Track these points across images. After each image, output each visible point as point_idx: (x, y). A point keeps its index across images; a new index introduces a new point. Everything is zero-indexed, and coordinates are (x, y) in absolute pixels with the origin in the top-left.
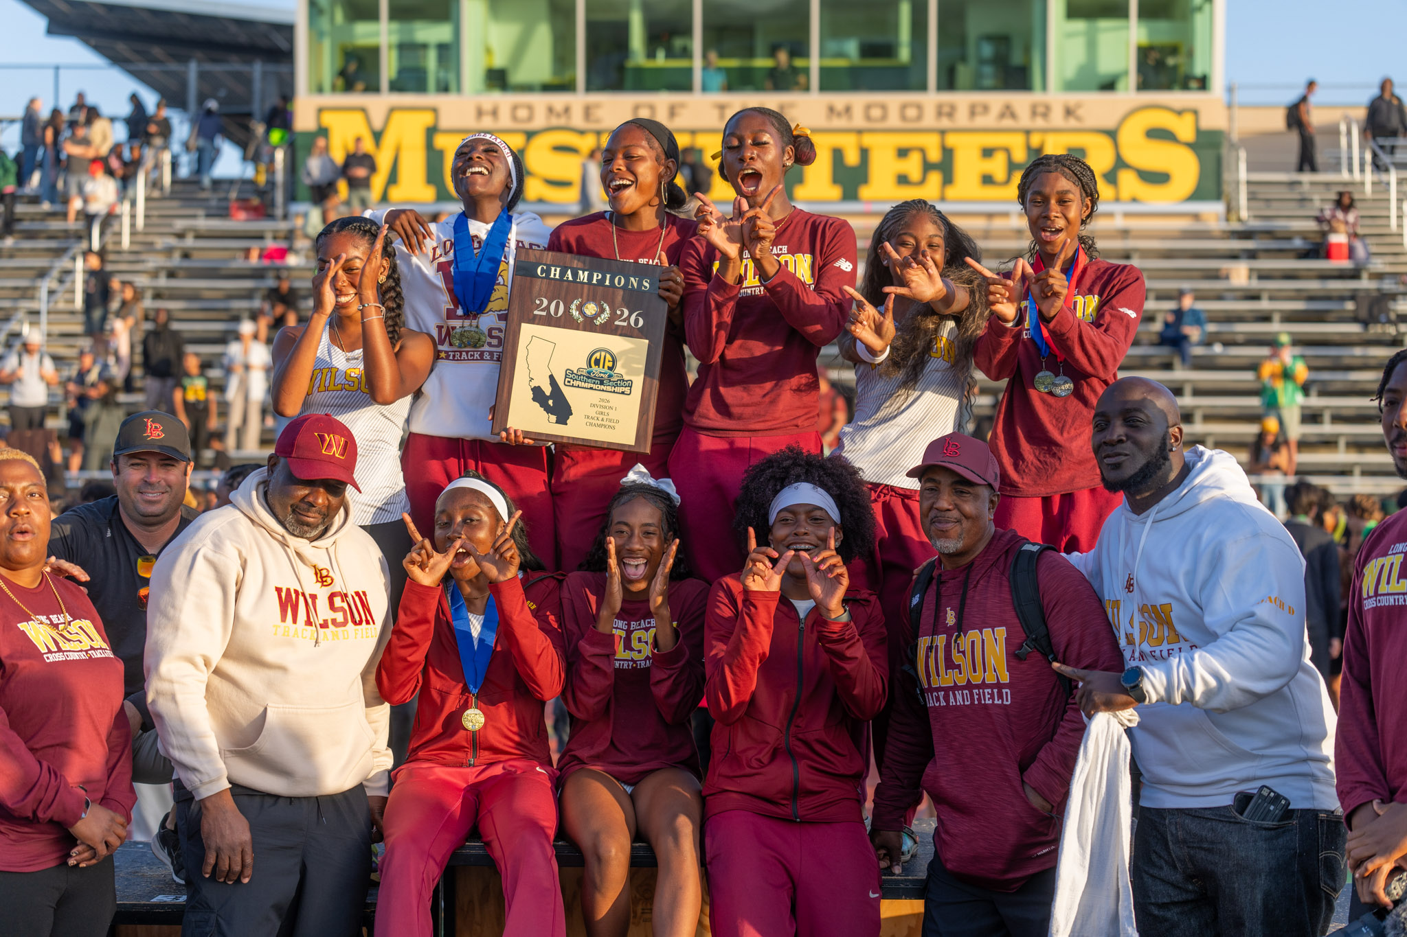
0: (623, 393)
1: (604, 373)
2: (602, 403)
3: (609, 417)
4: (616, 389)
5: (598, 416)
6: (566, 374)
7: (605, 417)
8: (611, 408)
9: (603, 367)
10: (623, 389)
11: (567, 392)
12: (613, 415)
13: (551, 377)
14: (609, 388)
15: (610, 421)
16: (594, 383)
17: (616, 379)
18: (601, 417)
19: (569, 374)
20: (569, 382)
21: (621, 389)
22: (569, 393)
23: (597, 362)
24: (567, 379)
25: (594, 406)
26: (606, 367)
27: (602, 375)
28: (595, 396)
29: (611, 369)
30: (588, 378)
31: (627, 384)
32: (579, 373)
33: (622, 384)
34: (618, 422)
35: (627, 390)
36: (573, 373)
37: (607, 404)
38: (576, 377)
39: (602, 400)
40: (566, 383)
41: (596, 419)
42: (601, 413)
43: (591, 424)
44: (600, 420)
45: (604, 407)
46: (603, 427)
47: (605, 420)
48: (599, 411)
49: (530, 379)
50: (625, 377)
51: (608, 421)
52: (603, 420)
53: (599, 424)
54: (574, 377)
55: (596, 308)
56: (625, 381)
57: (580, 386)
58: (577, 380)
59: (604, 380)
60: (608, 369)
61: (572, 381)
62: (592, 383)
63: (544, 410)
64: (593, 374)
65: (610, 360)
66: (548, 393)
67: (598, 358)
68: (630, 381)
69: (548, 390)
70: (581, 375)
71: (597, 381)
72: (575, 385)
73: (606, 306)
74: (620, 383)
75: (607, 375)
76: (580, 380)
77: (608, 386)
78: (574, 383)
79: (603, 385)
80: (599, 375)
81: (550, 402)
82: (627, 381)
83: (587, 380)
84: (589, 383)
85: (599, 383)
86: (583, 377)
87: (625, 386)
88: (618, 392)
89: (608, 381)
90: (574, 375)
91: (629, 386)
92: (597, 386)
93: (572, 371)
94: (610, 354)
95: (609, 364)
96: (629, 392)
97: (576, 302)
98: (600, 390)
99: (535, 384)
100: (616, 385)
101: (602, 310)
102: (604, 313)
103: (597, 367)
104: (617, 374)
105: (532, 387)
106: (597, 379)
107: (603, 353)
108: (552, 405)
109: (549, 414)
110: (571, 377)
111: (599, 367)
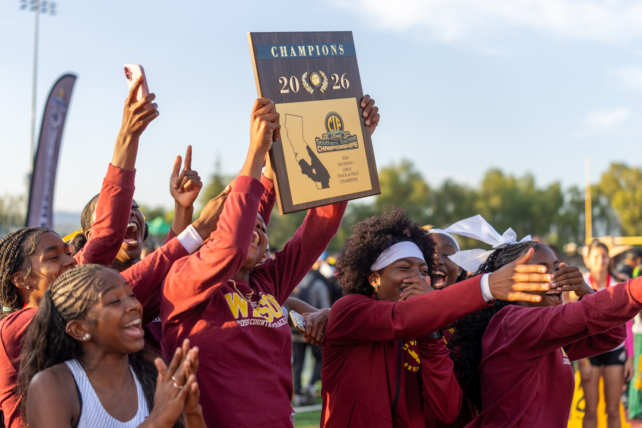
0: (354, 148)
1: (339, 134)
2: (344, 161)
3: (351, 171)
4: (349, 146)
5: (345, 172)
6: (317, 143)
7: (349, 172)
8: (351, 163)
9: (337, 129)
11: (321, 157)
12: (353, 168)
13: (308, 147)
14: (345, 146)
15: (353, 174)
16: (335, 145)
17: (346, 137)
18: (347, 172)
19: (319, 142)
21: (351, 145)
23: (332, 126)
24: (319, 147)
25: (340, 164)
27: (338, 136)
28: (339, 156)
29: (341, 129)
30: (330, 141)
31: (354, 139)
34: (358, 173)
35: (354, 144)
37: (347, 161)
38: (323, 143)
39: (344, 158)
41: (344, 175)
42: (347, 169)
43: (343, 181)
44: (347, 176)
45: (347, 164)
46: (351, 181)
47: (350, 175)
48: (345, 168)
49: (295, 155)
50: (352, 134)
51: (352, 175)
52: (349, 175)
53: (348, 180)
54: (321, 143)
55: (318, 78)
56: (352, 137)
57: (327, 150)
58: (324, 146)
59: (340, 140)
60: (340, 130)
61: (321, 147)
62: (334, 145)
63: (312, 180)
64: (332, 137)
65: (339, 122)
66: (310, 164)
67: (331, 122)
68: (355, 137)
69: (309, 161)
70: (326, 140)
71: (336, 142)
72: (324, 151)
73: (323, 74)
74: (350, 140)
75: (340, 135)
76: (325, 145)
77: (343, 144)
78: (323, 148)
79: (341, 145)
80: (335, 137)
81: (314, 171)
82: (353, 136)
83: (329, 143)
84: (331, 145)
85: (338, 144)
86: (327, 142)
87: (354, 142)
88: (351, 147)
89: (343, 140)
90: (321, 141)
91: (355, 141)
92: (337, 146)
93: (319, 138)
94: (338, 117)
95: (339, 125)
96: (357, 146)
97: (304, 76)
98: (340, 150)
99: (299, 158)
100: (348, 142)
101: (322, 79)
102: (324, 81)
103: (333, 130)
104: (346, 133)
105: (299, 161)
106: (335, 141)
107: (333, 117)
108: (315, 173)
109: (316, 182)
110: (319, 144)
111: (334, 130)
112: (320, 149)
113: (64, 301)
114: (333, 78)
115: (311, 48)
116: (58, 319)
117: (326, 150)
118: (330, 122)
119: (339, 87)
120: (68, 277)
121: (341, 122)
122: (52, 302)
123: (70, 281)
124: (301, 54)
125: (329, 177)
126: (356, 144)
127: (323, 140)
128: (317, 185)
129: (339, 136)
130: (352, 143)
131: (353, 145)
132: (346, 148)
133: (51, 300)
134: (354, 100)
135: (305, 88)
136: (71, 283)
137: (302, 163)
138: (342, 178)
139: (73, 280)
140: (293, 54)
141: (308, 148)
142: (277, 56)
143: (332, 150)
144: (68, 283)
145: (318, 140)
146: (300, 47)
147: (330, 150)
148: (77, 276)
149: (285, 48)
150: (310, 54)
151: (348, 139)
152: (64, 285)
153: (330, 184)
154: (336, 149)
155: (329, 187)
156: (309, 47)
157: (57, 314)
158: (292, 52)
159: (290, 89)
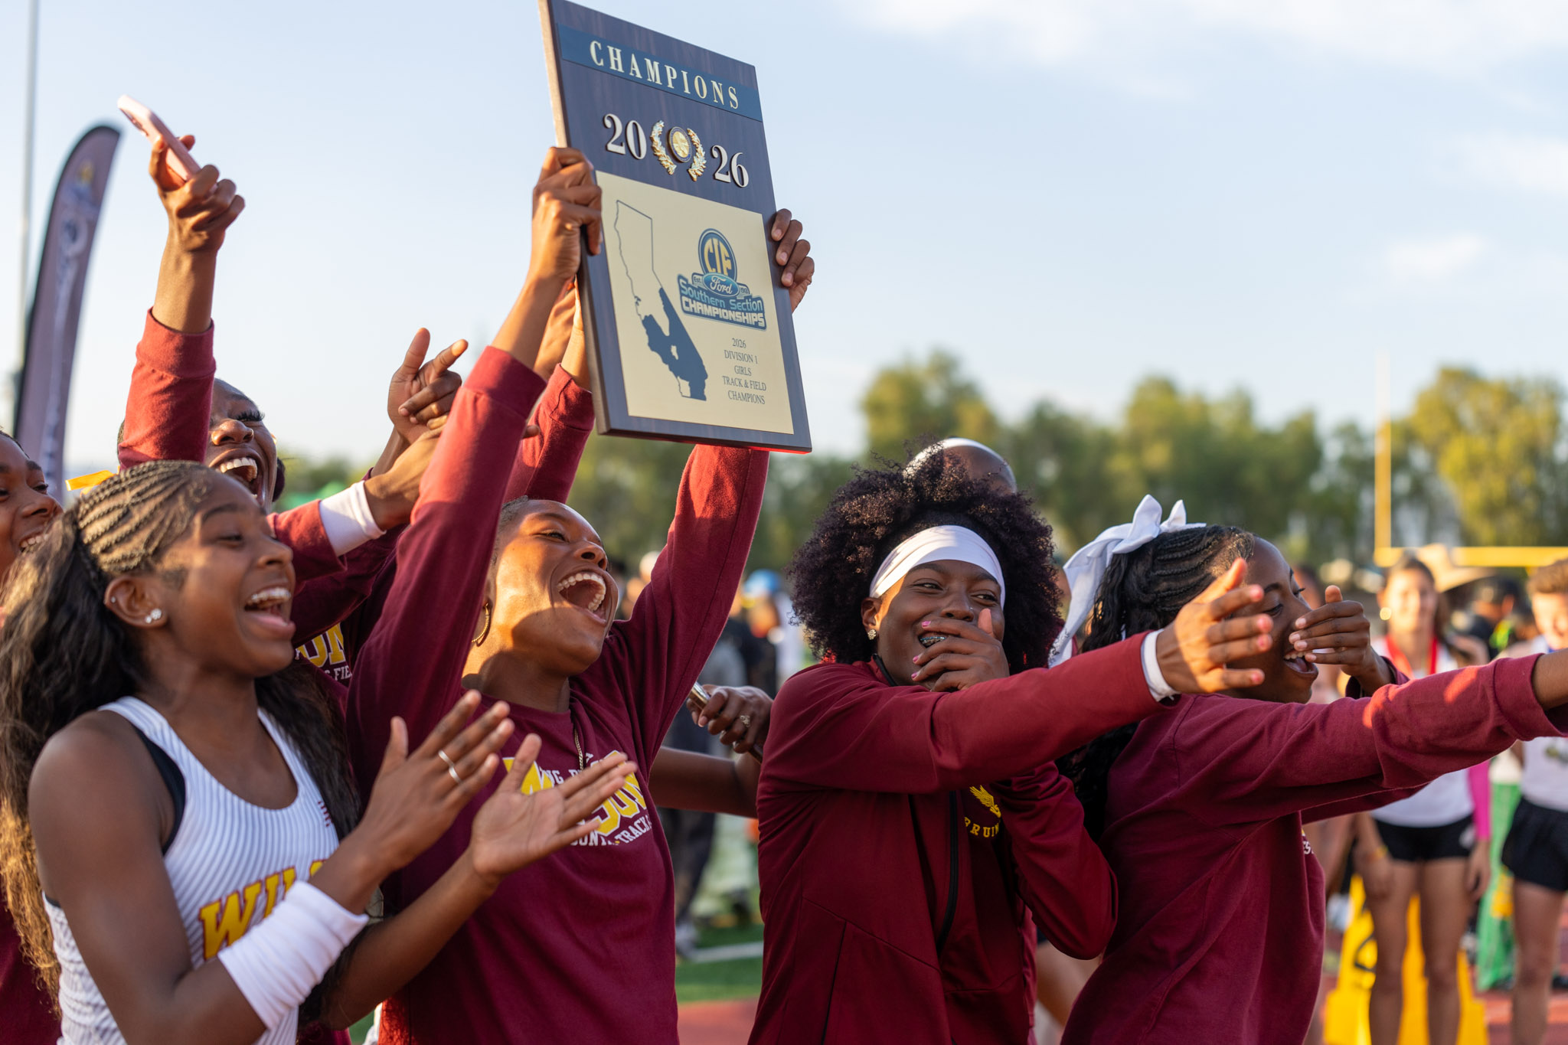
0: (756, 325)
1: (726, 284)
3: (752, 378)
4: (747, 318)
6: (681, 289)
9: (722, 273)
10: (755, 317)
11: (690, 324)
13: (662, 292)
14: (738, 317)
16: (718, 306)
17: (740, 296)
19: (684, 289)
21: (752, 318)
24: (684, 299)
26: (725, 272)
27: (724, 287)
29: (732, 274)
30: (709, 294)
31: (758, 306)
32: (696, 285)
33: (752, 306)
35: (760, 319)
36: (688, 284)
38: (694, 294)
40: (685, 307)
49: (635, 300)
54: (691, 293)
56: (753, 300)
57: (703, 313)
58: (696, 301)
59: (729, 299)
60: (729, 275)
61: (690, 301)
62: (715, 306)
64: (713, 286)
65: (728, 258)
66: (666, 332)
67: (712, 251)
68: (760, 301)
69: (665, 325)
70: (699, 289)
71: (721, 301)
72: (694, 311)
74: (749, 306)
75: (730, 288)
76: (699, 299)
77: (735, 311)
78: (694, 307)
79: (730, 310)
80: (720, 288)
81: (674, 351)
82: (756, 300)
83: (707, 299)
84: (711, 306)
85: (725, 307)
86: (701, 294)
87: (757, 313)
88: (750, 323)
89: (734, 301)
90: (690, 289)
91: (761, 311)
92: (724, 311)
93: (687, 281)
94: (724, 245)
95: (728, 265)
96: (763, 324)
99: (644, 311)
100: (745, 310)
103: (714, 270)
104: (742, 287)
105: (643, 317)
106: (720, 298)
108: (677, 358)
109: (678, 378)
111: (717, 271)
112: (687, 304)
113: (108, 528)
116: (88, 572)
117: (698, 312)
118: (709, 252)
120: (124, 480)
121: (731, 257)
122: (79, 533)
123: (130, 485)
126: (763, 321)
127: (694, 286)
128: (679, 385)
129: (728, 289)
130: (753, 315)
131: (756, 320)
132: (741, 321)
133: (75, 527)
136: (130, 490)
137: (649, 323)
139: (138, 483)
143: (711, 315)
144: (124, 490)
145: (683, 284)
147: (708, 314)
148: (145, 476)
151: (744, 301)
152: (112, 494)
154: (720, 317)
157: (86, 561)
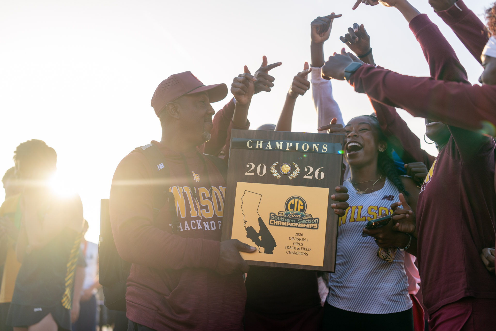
0: (312, 228)
1: (298, 214)
2: (297, 237)
4: (307, 226)
5: (295, 246)
6: (270, 217)
7: (300, 247)
8: (304, 240)
9: (297, 210)
10: (313, 225)
12: (306, 245)
14: (302, 225)
15: (304, 249)
16: (291, 222)
17: (306, 218)
18: (297, 247)
19: (273, 216)
20: (273, 222)
22: (273, 230)
23: (292, 206)
24: (271, 220)
25: (292, 238)
26: (299, 210)
27: (296, 215)
28: (292, 232)
30: (286, 218)
31: (315, 221)
32: (280, 215)
33: (311, 221)
34: (310, 249)
35: (315, 225)
36: (275, 215)
37: (301, 237)
38: (278, 218)
39: (297, 234)
40: (271, 223)
41: (293, 248)
42: (298, 244)
43: (290, 252)
44: (297, 249)
45: (300, 239)
46: (299, 254)
47: (300, 249)
48: (296, 242)
50: (314, 217)
51: (302, 250)
52: (298, 249)
53: (296, 252)
54: (276, 218)
55: (289, 168)
57: (281, 225)
58: (278, 221)
60: (300, 211)
61: (275, 221)
62: (289, 222)
63: (256, 244)
64: (290, 215)
65: (302, 205)
66: (258, 231)
67: (293, 203)
68: (317, 220)
69: (257, 229)
70: (281, 217)
71: (293, 220)
72: (277, 224)
73: (296, 166)
74: (310, 221)
75: (300, 216)
76: (280, 220)
77: (300, 223)
78: (277, 223)
79: (297, 223)
80: (293, 216)
81: (260, 238)
82: (315, 219)
83: (285, 220)
84: (286, 222)
85: (294, 222)
86: (282, 218)
87: (314, 223)
88: (309, 227)
89: (301, 220)
91: (316, 223)
92: (293, 224)
93: (275, 214)
94: (302, 201)
95: (302, 207)
96: (317, 227)
97: (275, 164)
98: (295, 227)
99: (247, 225)
100: (307, 223)
101: (293, 169)
102: (296, 171)
103: (292, 210)
104: (307, 215)
105: (246, 228)
107: (296, 200)
108: (261, 240)
109: (259, 247)
110: (273, 218)
111: (294, 210)
114: (306, 170)
115: (289, 145)
117: (278, 224)
118: (291, 204)
119: (311, 177)
121: (304, 205)
124: (277, 148)
125: (276, 246)
126: (317, 226)
128: (259, 249)
130: (311, 224)
131: (313, 226)
132: (303, 227)
134: (327, 190)
135: (273, 174)
138: (290, 250)
140: (268, 148)
141: (260, 220)
142: (251, 147)
143: (286, 225)
145: (272, 215)
146: (277, 143)
147: (284, 225)
149: (261, 142)
150: (287, 149)
151: (308, 219)
153: (273, 251)
154: (291, 225)
155: (272, 253)
156: (288, 144)
158: (268, 146)
159: (256, 173)
